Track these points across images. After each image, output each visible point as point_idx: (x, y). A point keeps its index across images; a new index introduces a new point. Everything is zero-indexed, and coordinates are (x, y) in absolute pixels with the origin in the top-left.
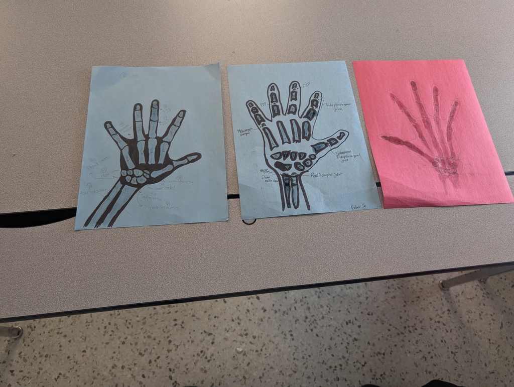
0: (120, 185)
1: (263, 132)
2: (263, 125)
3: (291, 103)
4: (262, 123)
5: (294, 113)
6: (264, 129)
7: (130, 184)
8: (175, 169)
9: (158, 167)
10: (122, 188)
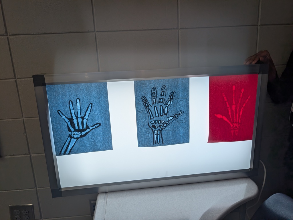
0: (69, 138)
1: (148, 112)
2: (148, 108)
3: (161, 97)
4: (148, 107)
5: (162, 102)
6: (148, 110)
7: (73, 138)
8: (91, 130)
9: (84, 130)
10: (71, 139)
